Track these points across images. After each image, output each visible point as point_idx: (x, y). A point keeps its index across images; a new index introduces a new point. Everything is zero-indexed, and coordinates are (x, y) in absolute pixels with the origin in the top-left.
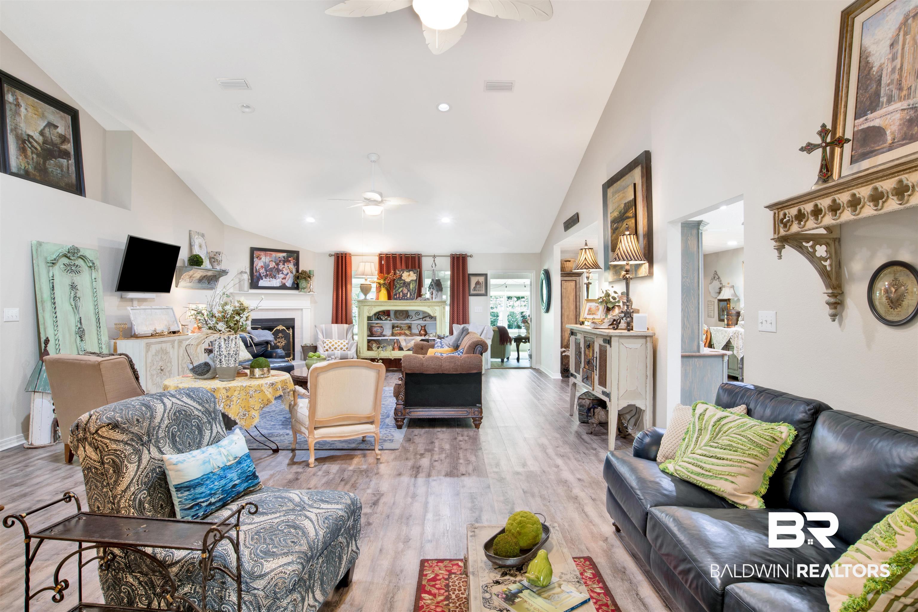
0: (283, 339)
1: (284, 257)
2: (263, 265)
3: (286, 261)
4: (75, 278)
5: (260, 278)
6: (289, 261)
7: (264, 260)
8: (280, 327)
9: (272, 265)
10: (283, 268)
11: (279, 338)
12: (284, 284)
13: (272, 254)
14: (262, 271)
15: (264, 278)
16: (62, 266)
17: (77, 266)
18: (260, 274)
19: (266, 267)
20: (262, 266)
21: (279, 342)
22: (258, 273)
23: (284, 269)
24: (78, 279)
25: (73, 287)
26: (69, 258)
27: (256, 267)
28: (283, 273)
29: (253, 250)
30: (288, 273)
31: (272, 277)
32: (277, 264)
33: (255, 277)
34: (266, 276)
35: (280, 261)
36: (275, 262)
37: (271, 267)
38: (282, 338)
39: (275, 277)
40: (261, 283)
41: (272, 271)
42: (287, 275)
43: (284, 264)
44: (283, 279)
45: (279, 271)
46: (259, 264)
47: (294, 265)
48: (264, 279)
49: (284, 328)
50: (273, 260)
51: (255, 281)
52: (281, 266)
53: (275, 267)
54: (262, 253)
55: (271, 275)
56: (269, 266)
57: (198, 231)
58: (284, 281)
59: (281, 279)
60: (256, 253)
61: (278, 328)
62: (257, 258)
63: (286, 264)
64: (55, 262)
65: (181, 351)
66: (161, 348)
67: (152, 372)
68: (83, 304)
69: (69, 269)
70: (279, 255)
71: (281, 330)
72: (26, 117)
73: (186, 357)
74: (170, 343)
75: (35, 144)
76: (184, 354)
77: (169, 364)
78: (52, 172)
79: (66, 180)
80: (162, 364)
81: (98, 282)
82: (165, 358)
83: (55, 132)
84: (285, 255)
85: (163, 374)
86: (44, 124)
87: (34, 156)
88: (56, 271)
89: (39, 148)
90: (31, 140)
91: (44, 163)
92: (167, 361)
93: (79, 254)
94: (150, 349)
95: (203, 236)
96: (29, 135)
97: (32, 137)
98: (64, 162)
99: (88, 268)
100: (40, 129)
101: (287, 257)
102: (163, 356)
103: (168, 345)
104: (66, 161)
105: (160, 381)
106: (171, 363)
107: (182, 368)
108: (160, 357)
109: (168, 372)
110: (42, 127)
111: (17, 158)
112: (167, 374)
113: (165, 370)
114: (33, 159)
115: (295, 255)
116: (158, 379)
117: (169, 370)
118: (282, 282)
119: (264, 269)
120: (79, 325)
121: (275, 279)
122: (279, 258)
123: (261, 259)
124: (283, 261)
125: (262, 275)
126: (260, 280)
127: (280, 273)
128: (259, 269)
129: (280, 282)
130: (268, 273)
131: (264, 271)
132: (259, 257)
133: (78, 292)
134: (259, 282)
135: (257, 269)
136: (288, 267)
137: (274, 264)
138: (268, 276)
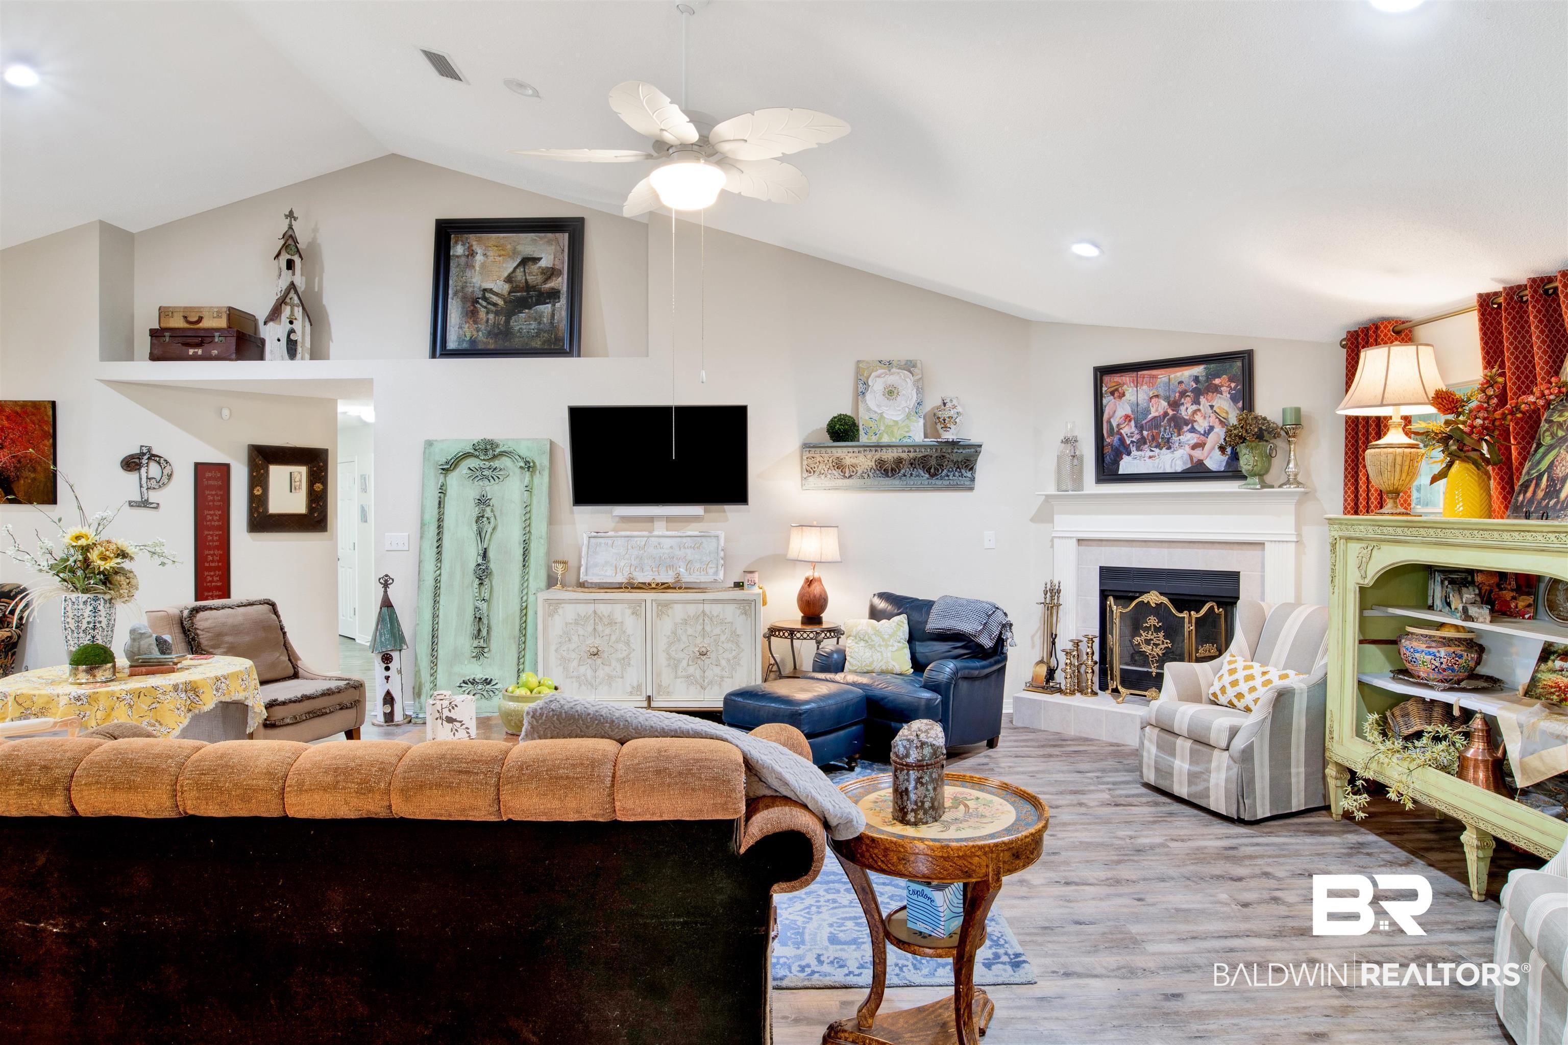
0: (1161, 634)
1: (1196, 379)
2: (1129, 412)
3: (1202, 389)
4: (488, 488)
5: (1122, 449)
6: (1216, 390)
7: (1133, 399)
8: (1153, 598)
9: (1159, 408)
10: (1195, 412)
11: (1147, 629)
12: (1201, 463)
13: (1155, 377)
14: (1129, 430)
15: (1133, 449)
16: (466, 471)
17: (495, 469)
18: (1122, 440)
19: (1138, 417)
20: (1127, 417)
21: (1148, 642)
22: (1116, 438)
23: (1198, 417)
24: (492, 489)
25: (483, 501)
26: (477, 457)
27: (1109, 422)
28: (1193, 430)
29: (1102, 373)
30: (1211, 428)
31: (1159, 446)
32: (1175, 405)
33: (1107, 450)
34: (1141, 443)
35: (1183, 394)
36: (1167, 399)
37: (1154, 414)
38: (1157, 630)
39: (1167, 444)
40: (1127, 465)
41: (1158, 426)
42: (1207, 433)
43: (1196, 402)
44: (1194, 447)
45: (1179, 424)
46: (1118, 409)
47: (1234, 399)
48: (1134, 453)
49: (1165, 600)
50: (1161, 393)
51: (1108, 459)
52: (1187, 409)
53: (1166, 414)
54: (1126, 378)
55: (1154, 438)
56: (1149, 412)
57: (886, 357)
58: (1198, 454)
59: (1187, 448)
60: (1110, 381)
61: (1145, 598)
62: (1112, 393)
63: (1202, 400)
64: (448, 468)
65: (666, 626)
66: (595, 612)
67: (565, 654)
68: (499, 528)
69: (477, 475)
70: (1179, 374)
71: (1154, 605)
72: (483, 266)
73: (684, 638)
74: (626, 605)
75: (495, 299)
76: (679, 632)
77: (621, 646)
78: (520, 331)
79: (546, 335)
80: (598, 642)
81: (535, 492)
82: (607, 631)
83: (534, 268)
84: (1198, 370)
85: (599, 661)
86: (515, 264)
87: (491, 316)
88: (454, 479)
89: (500, 302)
90: (488, 295)
91: (507, 322)
92: (613, 638)
93: (498, 450)
94: (560, 611)
95: (909, 366)
96: (485, 290)
97: (491, 291)
98: (546, 309)
99: (518, 471)
100: (506, 274)
101: (1207, 376)
102: (600, 628)
103: (618, 608)
104: (549, 306)
105: (589, 673)
106: (628, 643)
107: (670, 658)
108: (590, 628)
109: (618, 660)
110: (511, 270)
111: (460, 327)
112: (614, 663)
113: (605, 655)
114: (487, 321)
115: (1239, 364)
116: (582, 669)
117: (621, 656)
118: (1191, 457)
119: (1133, 423)
120: (480, 561)
121: (1169, 448)
122: (1181, 383)
123: (1124, 395)
124: (1193, 391)
125: (1128, 442)
126: (1124, 456)
127: (1186, 428)
128: (1118, 425)
129: (1186, 457)
130: (1145, 433)
131: (1133, 429)
132: (1117, 390)
133: (488, 509)
134: (1122, 463)
135: (1114, 424)
136: (1212, 407)
137: (1165, 404)
138: (1145, 443)
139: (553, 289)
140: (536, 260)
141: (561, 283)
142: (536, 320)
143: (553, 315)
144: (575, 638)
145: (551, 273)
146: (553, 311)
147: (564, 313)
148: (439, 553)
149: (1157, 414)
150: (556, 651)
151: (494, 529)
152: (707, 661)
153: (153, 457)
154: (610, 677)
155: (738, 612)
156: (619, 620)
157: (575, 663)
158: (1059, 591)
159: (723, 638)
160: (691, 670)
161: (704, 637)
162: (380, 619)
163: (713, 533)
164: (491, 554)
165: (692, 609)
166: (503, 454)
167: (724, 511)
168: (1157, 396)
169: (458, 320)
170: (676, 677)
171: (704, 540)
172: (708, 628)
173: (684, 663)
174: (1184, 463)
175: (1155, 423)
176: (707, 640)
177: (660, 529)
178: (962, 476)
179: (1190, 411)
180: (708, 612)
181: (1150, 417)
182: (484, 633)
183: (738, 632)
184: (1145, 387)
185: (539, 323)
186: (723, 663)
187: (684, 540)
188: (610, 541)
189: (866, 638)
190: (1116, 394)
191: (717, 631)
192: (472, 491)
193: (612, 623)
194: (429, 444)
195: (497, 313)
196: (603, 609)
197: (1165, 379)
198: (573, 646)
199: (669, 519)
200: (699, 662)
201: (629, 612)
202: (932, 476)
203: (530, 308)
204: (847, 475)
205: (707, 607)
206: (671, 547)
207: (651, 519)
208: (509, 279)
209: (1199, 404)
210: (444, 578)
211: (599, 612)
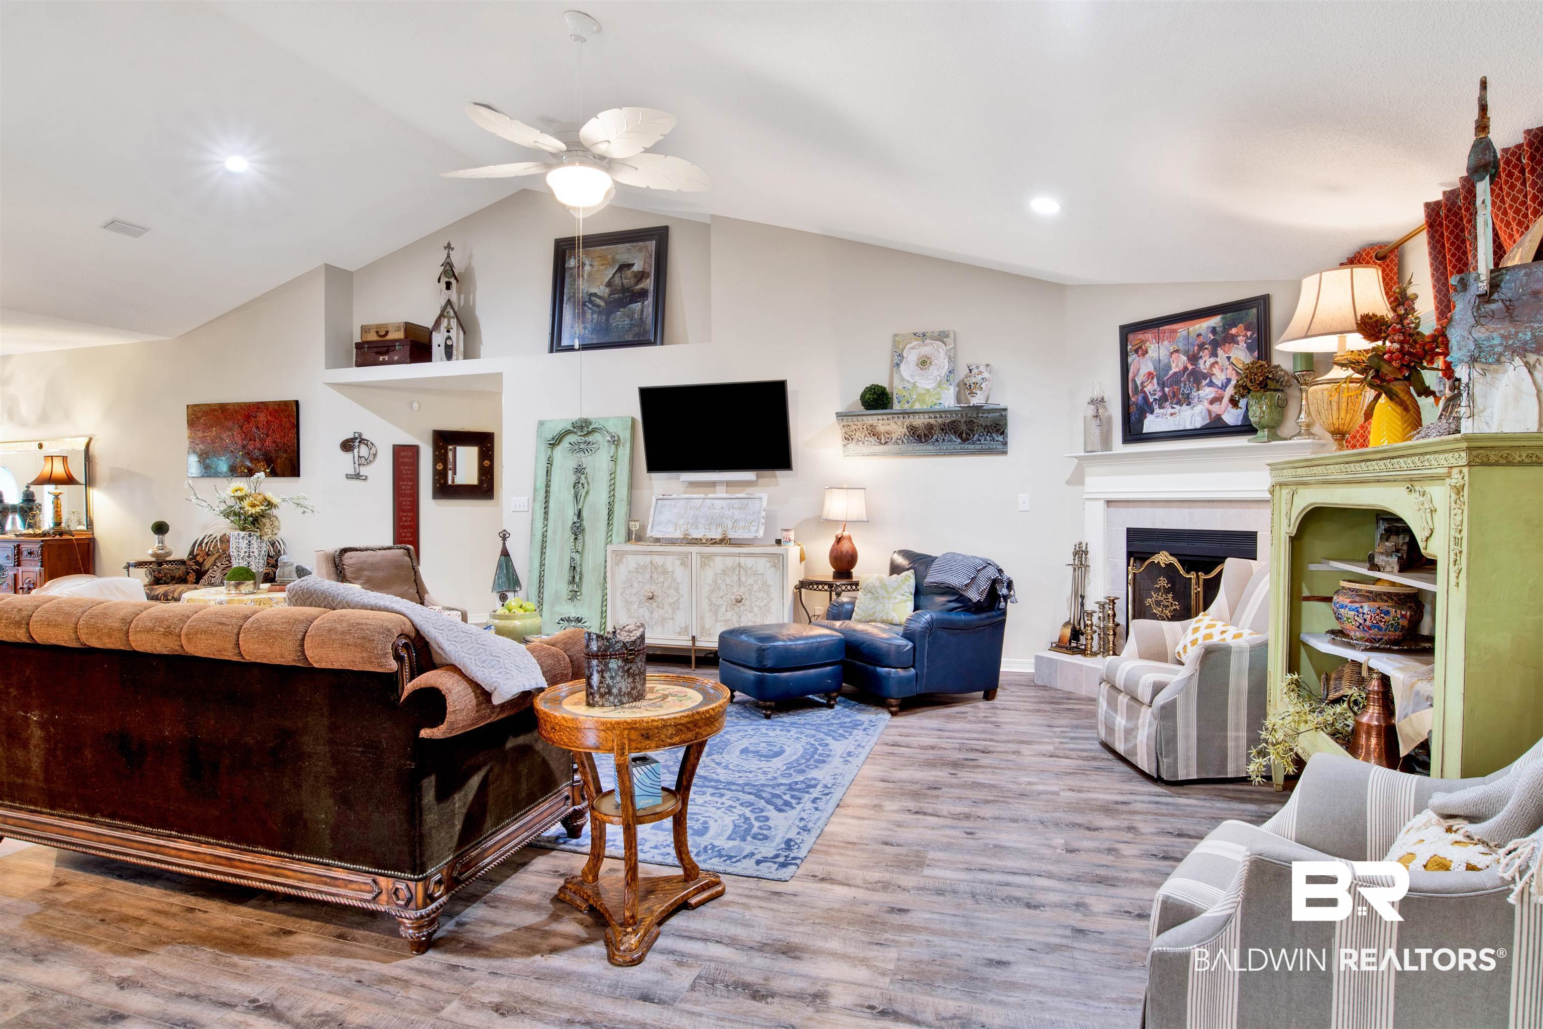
0: (1170, 596)
1: (1214, 330)
2: (1152, 369)
3: (1220, 340)
4: (583, 459)
5: (1146, 408)
6: (1233, 340)
7: (1155, 355)
8: (1163, 558)
9: (1179, 362)
10: (1213, 365)
11: (1158, 590)
12: (1219, 418)
13: (1175, 331)
14: (1151, 387)
15: (1156, 407)
16: (567, 445)
17: (589, 443)
18: (1146, 398)
19: (1160, 374)
20: (1150, 374)
21: (1158, 603)
22: (1140, 397)
23: (1216, 370)
24: (587, 460)
25: (579, 470)
26: (575, 433)
27: (1134, 381)
28: (1211, 384)
29: (1127, 331)
30: (1228, 381)
31: (1179, 403)
32: (1194, 359)
33: (1133, 409)
34: (1163, 400)
35: (1201, 347)
36: (1186, 353)
37: (1174, 369)
38: (1167, 591)
39: (1187, 400)
40: (1151, 424)
41: (1178, 382)
42: (1224, 387)
43: (1214, 354)
44: (1212, 402)
45: (1198, 378)
46: (1142, 367)
47: (1250, 348)
48: (1157, 411)
49: (1173, 560)
50: (1181, 347)
51: (1133, 418)
52: (1206, 361)
53: (1186, 368)
54: (1149, 335)
55: (1175, 395)
56: (1170, 368)
57: (920, 330)
58: (1216, 408)
59: (1206, 403)
60: (1133, 338)
61: (1156, 558)
62: (1136, 351)
63: (1220, 352)
64: (555, 442)
65: (709, 575)
66: (652, 563)
67: (628, 597)
68: (591, 493)
69: (576, 448)
70: (1197, 326)
71: (1163, 566)
72: (590, 274)
73: (723, 586)
74: (676, 557)
75: (598, 301)
76: (719, 581)
77: (672, 592)
78: (616, 327)
79: (636, 329)
80: (653, 588)
81: (619, 461)
82: (661, 579)
83: (629, 273)
84: (1215, 321)
85: (655, 604)
86: (614, 271)
87: (595, 316)
88: (559, 453)
89: (602, 304)
90: (593, 298)
91: (607, 320)
92: (666, 585)
93: (591, 427)
94: (624, 560)
95: (942, 337)
96: (591, 295)
97: (595, 295)
98: (637, 306)
99: (606, 444)
100: (607, 280)
101: (1224, 326)
102: (655, 576)
103: (670, 559)
104: (640, 304)
105: (647, 614)
106: (677, 590)
107: (711, 604)
108: (648, 576)
109: (670, 604)
110: (610, 276)
111: (572, 327)
112: (666, 607)
113: (659, 600)
114: (592, 321)
115: (1254, 311)
116: (642, 611)
117: (671, 601)
118: (1209, 412)
119: (1155, 381)
120: (576, 520)
121: (1189, 404)
122: (1199, 335)
123: (1147, 352)
124: (1210, 344)
125: (1151, 400)
126: (1148, 415)
127: (1204, 382)
128: (1142, 383)
129: (1205, 413)
130: (1166, 390)
131: (1156, 387)
132: (1140, 347)
133: (583, 477)
134: (1146, 422)
135: (1139, 383)
136: (1229, 358)
137: (1184, 358)
138: (1166, 400)
139: (643, 289)
140: (631, 266)
141: (649, 284)
142: (629, 316)
143: (642, 311)
144: (636, 584)
145: (641, 276)
146: (643, 308)
147: (650, 309)
148: (546, 513)
149: (1177, 370)
150: (621, 594)
151: (587, 493)
152: (742, 608)
153: (362, 441)
154: (664, 619)
155: (769, 565)
156: (671, 570)
157: (635, 606)
158: (1086, 553)
159: (756, 588)
160: (729, 615)
161: (740, 586)
162: (500, 566)
163: (757, 495)
164: (585, 514)
165: (730, 562)
166: (594, 430)
167: (775, 477)
168: (1177, 351)
169: (570, 322)
170: (717, 621)
171: (749, 501)
172: (743, 579)
173: (723, 609)
174: (1203, 419)
175: (1176, 379)
176: (742, 590)
177: (721, 492)
178: (993, 440)
179: (1208, 364)
180: (743, 565)
181: (1171, 372)
182: (577, 579)
183: (769, 583)
184: (1166, 343)
185: (632, 319)
186: (756, 610)
187: (734, 501)
188: (673, 502)
189: (873, 590)
190: (1140, 352)
191: (751, 581)
192: (572, 463)
193: (665, 572)
194: (541, 423)
195: (600, 313)
196: (658, 560)
197: (1185, 333)
198: (635, 591)
199: (729, 484)
200: (736, 608)
201: (678, 562)
202: (964, 441)
203: (624, 307)
204: (883, 441)
205: (743, 560)
206: (722, 508)
207: (713, 484)
208: (609, 284)
209: (1217, 356)
210: (549, 534)
211: (654, 563)
